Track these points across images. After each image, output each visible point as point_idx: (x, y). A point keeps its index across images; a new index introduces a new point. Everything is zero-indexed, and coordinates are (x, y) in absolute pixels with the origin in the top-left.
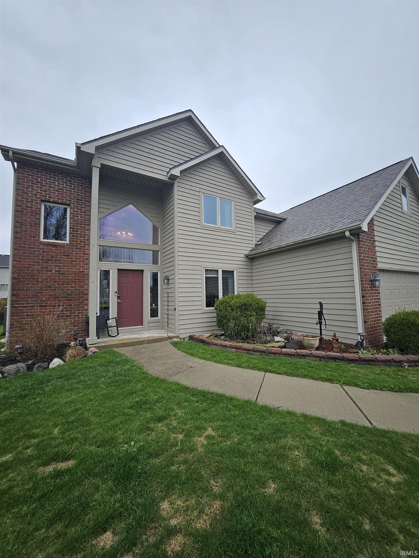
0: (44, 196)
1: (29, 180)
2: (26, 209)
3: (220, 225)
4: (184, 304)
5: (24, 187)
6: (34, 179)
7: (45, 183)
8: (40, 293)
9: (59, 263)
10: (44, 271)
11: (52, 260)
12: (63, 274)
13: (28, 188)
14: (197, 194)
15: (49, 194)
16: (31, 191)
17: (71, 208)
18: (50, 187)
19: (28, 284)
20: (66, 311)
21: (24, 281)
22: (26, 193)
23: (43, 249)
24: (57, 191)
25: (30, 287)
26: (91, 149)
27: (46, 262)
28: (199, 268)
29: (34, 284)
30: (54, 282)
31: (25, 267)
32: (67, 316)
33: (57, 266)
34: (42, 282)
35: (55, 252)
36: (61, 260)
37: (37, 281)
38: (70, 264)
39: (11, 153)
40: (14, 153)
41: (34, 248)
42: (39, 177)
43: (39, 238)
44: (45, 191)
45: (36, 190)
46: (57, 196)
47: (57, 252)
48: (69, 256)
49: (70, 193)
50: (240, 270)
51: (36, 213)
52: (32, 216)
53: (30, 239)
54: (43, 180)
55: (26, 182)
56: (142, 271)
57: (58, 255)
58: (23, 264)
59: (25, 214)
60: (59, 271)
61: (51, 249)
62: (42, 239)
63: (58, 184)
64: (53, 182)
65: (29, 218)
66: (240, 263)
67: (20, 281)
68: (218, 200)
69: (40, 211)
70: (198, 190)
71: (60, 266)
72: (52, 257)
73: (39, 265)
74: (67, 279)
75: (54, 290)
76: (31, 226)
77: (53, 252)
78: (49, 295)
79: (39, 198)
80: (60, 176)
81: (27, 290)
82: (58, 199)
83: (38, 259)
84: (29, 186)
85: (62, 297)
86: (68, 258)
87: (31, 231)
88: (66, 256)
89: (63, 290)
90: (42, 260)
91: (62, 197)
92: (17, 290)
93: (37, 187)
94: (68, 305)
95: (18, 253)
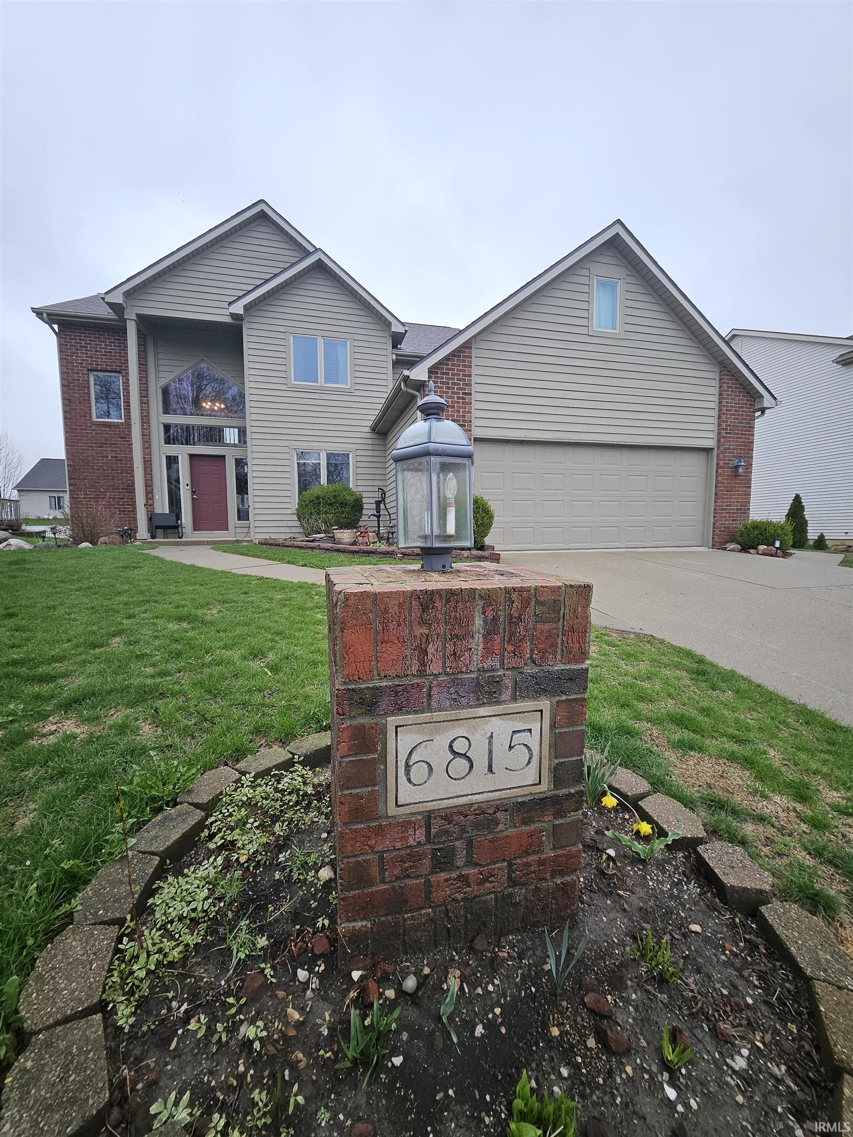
0: (90, 364)
1: (72, 346)
2: (72, 383)
3: (323, 382)
4: (261, 499)
5: (68, 356)
6: (78, 343)
7: (90, 347)
8: (97, 483)
9: (115, 447)
10: (99, 457)
11: (106, 444)
12: (119, 460)
13: (72, 356)
14: (282, 336)
15: (95, 361)
16: (75, 360)
17: (123, 376)
18: (96, 351)
19: (84, 472)
20: (128, 505)
21: (80, 469)
22: (70, 363)
23: (95, 430)
24: (104, 355)
25: (87, 476)
26: (118, 298)
27: (101, 447)
28: (287, 450)
29: (90, 473)
30: (112, 470)
31: (78, 452)
32: (129, 511)
33: (114, 451)
34: (99, 470)
35: (108, 434)
36: (116, 444)
37: (93, 469)
38: (126, 448)
39: (45, 315)
40: (48, 314)
41: (86, 430)
42: (82, 340)
43: (90, 417)
44: (92, 357)
45: (80, 357)
46: (105, 362)
47: (111, 434)
48: (125, 438)
49: (120, 356)
50: (359, 453)
51: (85, 387)
52: (80, 390)
53: (81, 419)
54: (87, 343)
55: (69, 349)
56: (224, 456)
57: (112, 437)
58: (77, 449)
59: (73, 389)
60: (116, 457)
61: (104, 430)
62: (95, 419)
63: (106, 345)
64: (98, 345)
65: (76, 393)
66: (365, 441)
67: (75, 469)
68: (320, 342)
69: (89, 384)
70: (282, 329)
71: (116, 451)
72: (106, 440)
73: (92, 450)
74: (126, 467)
75: (113, 479)
76: (80, 403)
77: (106, 434)
78: (108, 486)
79: (85, 367)
80: (106, 334)
81: (84, 479)
82: (107, 365)
83: (91, 443)
84: (73, 353)
85: (122, 489)
86: (124, 441)
87: (81, 410)
88: (122, 438)
89: (122, 480)
90: (96, 443)
91: (111, 362)
92: (74, 478)
93: (82, 353)
94: (130, 499)
95: (71, 436)
